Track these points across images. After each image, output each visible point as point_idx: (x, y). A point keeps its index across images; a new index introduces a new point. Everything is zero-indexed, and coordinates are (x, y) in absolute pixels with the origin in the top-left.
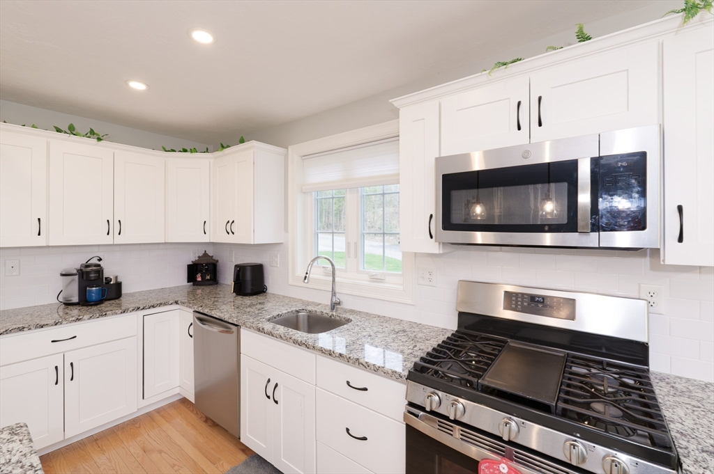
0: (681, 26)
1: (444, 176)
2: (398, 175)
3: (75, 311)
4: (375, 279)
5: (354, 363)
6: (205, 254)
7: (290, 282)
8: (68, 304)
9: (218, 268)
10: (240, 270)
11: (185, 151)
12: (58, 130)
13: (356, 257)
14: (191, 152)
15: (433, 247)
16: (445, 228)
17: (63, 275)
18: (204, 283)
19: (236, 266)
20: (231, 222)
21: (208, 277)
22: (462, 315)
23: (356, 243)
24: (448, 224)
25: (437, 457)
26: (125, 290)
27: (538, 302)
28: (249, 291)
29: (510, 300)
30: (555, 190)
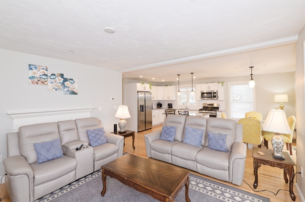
1: (202, 93)
4: (191, 104)
6: (159, 102)
9: (162, 105)
10: (169, 105)
13: (188, 101)
15: (200, 99)
20: (169, 97)
21: (160, 106)
22: (203, 107)
24: (202, 97)
28: (170, 107)
29: (208, 105)
30: (211, 94)
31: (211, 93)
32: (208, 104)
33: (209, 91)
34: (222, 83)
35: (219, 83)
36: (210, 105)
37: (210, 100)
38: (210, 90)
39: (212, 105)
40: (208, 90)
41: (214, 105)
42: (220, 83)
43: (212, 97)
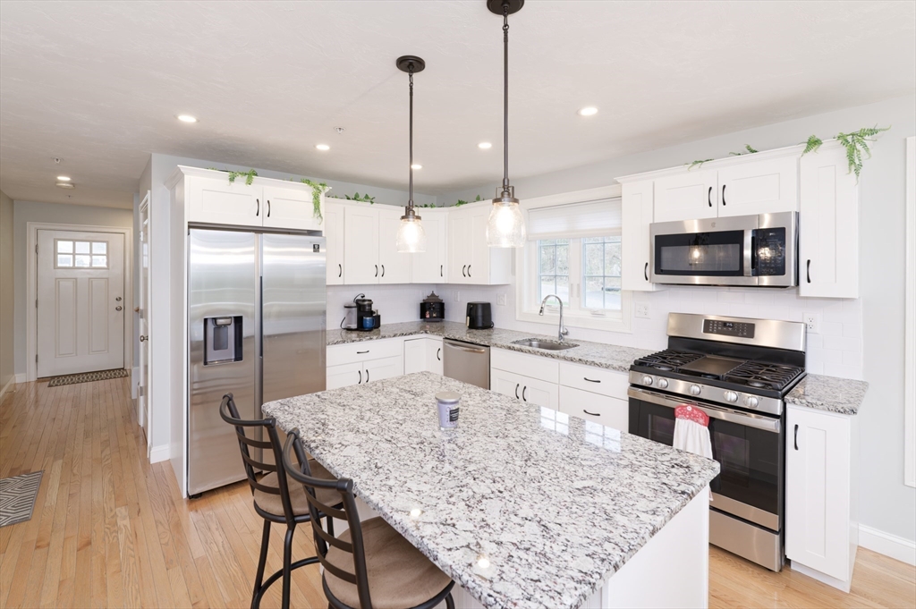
0: (806, 151)
1: (656, 237)
2: (621, 228)
3: (354, 335)
4: (595, 314)
5: (590, 364)
6: (433, 295)
7: (517, 318)
8: (349, 330)
9: (445, 308)
11: (426, 206)
12: (348, 199)
13: (579, 295)
14: (432, 207)
15: (649, 287)
16: (656, 273)
17: (346, 307)
18: (432, 320)
19: (469, 304)
20: (467, 267)
21: (434, 315)
22: (671, 338)
23: (578, 285)
24: (659, 271)
25: (650, 416)
26: (382, 322)
27: (729, 326)
28: (480, 324)
29: (709, 326)
30: (732, 249)
31: (737, 237)
32: (712, 318)
33: (713, 222)
34: (852, 143)
35: (813, 143)
36: (725, 327)
37: (725, 292)
38: (726, 212)
39: (748, 329)
40: (711, 213)
41: (757, 331)
42: (825, 144)
43: (740, 273)
